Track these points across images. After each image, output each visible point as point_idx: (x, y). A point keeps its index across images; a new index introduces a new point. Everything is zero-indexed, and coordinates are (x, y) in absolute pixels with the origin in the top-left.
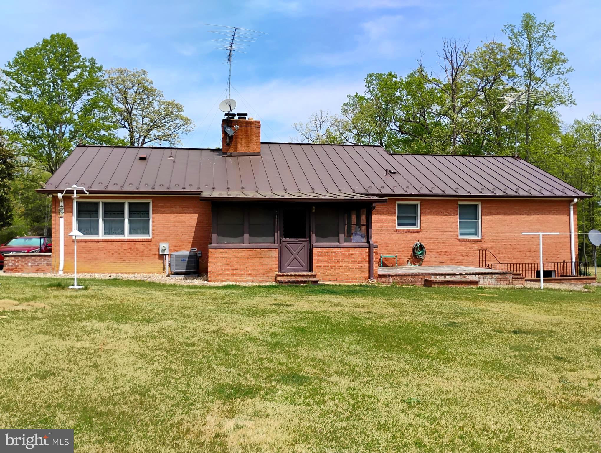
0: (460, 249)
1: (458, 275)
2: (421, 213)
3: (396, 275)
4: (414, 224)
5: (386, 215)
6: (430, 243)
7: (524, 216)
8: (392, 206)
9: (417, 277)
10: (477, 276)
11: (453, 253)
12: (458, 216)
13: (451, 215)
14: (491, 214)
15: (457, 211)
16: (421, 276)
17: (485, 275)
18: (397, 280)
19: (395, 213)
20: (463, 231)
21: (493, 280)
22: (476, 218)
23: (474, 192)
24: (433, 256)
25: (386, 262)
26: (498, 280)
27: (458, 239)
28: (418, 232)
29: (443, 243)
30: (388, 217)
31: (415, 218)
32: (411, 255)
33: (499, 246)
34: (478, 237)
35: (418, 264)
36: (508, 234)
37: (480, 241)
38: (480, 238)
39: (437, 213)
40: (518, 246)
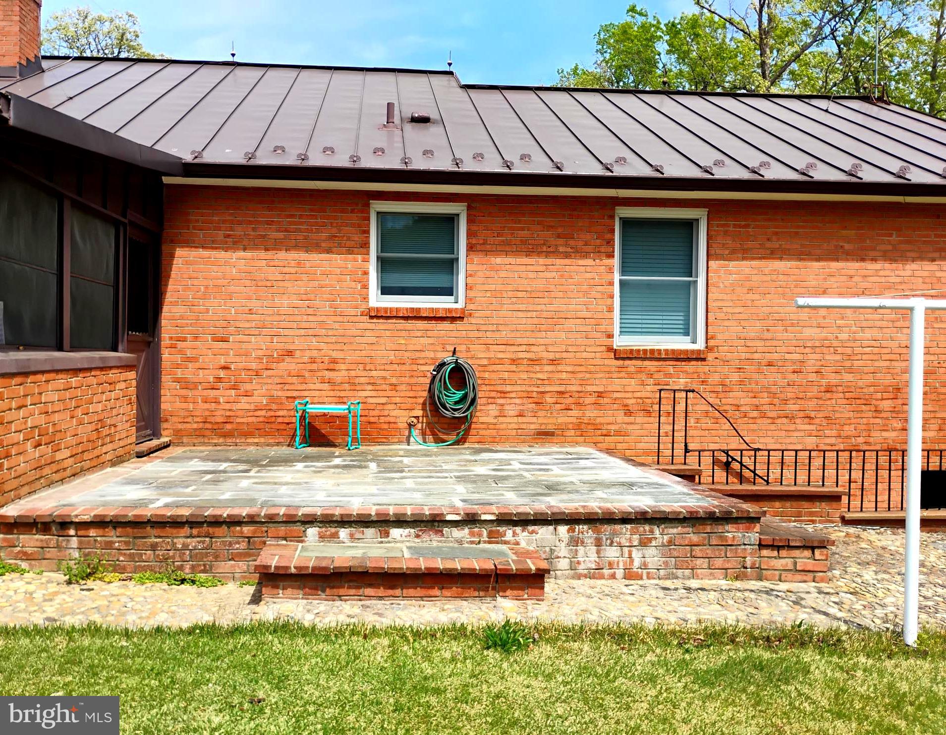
0: (616, 384)
1: (455, 524)
2: (470, 248)
3: (100, 523)
4: (448, 291)
5: (329, 251)
6: (501, 362)
7: (878, 266)
8: (355, 218)
9: (219, 531)
10: (563, 529)
11: (589, 400)
12: (616, 261)
13: (585, 255)
14: (745, 254)
15: (610, 242)
16: (247, 530)
17: (607, 529)
18: (109, 545)
19: (366, 245)
20: (636, 318)
21: (651, 551)
22: (690, 270)
23: (677, 169)
24: (511, 410)
25: (325, 429)
26: (677, 551)
27: (610, 349)
28: (453, 319)
29: (553, 362)
30: (337, 262)
31: (450, 266)
32: (424, 404)
33: (772, 377)
34: (694, 342)
35: (453, 438)
36: (808, 332)
37: (698, 357)
38: (700, 345)
39: (531, 249)
40: (848, 377)
